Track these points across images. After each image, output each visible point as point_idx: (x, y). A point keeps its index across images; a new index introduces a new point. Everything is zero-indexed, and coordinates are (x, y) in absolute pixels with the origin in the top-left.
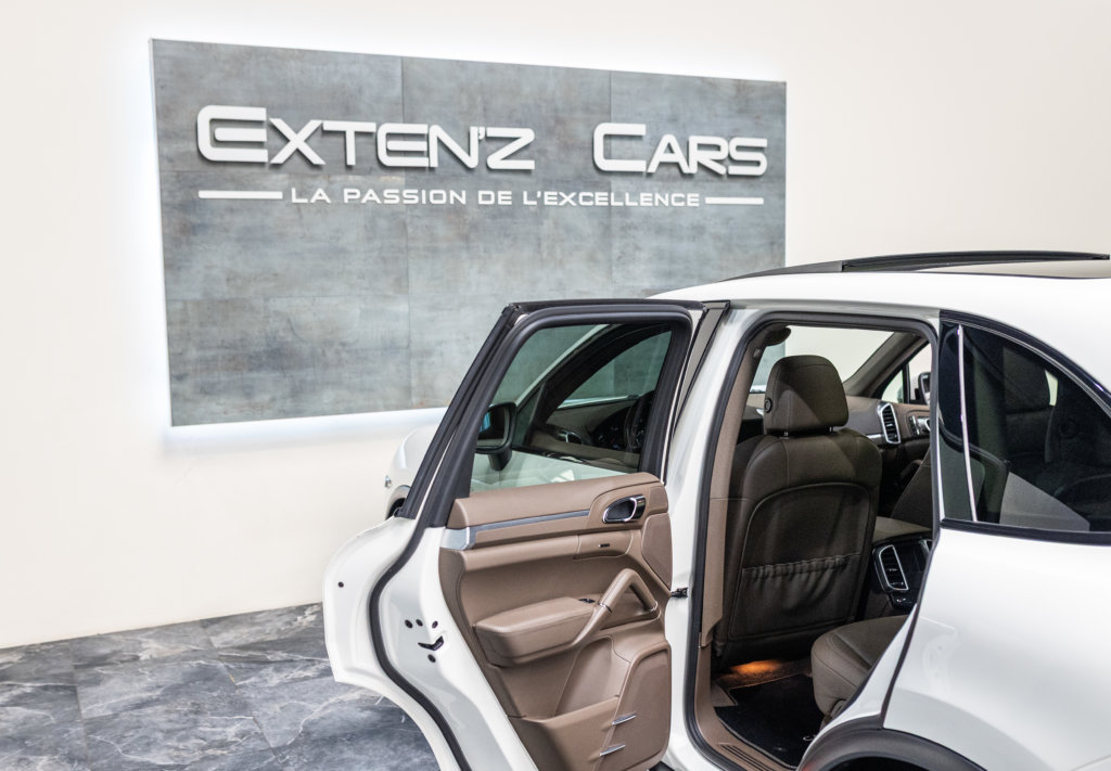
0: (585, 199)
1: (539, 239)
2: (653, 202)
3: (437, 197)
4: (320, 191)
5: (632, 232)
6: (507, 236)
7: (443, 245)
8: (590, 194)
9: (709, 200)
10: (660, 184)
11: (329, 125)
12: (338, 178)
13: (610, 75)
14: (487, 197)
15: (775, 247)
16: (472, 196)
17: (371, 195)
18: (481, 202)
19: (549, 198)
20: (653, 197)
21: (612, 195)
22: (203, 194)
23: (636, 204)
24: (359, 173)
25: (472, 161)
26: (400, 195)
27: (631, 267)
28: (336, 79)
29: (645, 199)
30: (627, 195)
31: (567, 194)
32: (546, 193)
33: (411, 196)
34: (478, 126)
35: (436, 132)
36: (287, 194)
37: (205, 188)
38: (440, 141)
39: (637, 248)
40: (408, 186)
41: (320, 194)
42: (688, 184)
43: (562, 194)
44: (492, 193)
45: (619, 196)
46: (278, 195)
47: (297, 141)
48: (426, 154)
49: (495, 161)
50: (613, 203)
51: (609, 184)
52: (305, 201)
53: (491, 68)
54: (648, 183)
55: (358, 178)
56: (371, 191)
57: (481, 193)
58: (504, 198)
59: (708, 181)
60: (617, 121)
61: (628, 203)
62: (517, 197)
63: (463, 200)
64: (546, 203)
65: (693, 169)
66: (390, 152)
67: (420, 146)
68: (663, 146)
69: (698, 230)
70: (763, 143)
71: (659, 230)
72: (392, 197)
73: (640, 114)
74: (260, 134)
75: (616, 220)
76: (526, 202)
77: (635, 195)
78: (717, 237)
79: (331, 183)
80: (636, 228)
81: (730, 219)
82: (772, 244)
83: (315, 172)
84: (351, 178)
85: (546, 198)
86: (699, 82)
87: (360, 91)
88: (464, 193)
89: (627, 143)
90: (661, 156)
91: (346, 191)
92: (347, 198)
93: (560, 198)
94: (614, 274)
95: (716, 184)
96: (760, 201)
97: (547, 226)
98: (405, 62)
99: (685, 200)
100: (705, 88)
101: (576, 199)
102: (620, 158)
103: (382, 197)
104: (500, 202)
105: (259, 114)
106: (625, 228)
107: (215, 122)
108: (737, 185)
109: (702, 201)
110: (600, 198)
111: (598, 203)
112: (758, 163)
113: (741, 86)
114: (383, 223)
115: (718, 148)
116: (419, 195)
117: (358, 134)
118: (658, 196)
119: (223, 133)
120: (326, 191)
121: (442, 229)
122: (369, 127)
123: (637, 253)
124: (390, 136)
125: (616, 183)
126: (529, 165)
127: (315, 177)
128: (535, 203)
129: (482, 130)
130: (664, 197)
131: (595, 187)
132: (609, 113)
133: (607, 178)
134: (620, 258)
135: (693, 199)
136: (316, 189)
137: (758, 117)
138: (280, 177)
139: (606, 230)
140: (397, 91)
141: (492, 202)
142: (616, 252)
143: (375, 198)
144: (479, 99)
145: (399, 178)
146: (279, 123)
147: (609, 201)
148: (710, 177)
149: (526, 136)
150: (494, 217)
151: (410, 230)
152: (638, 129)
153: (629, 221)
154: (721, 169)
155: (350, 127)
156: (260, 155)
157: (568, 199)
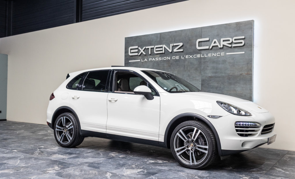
0: (195, 56)
1: (185, 66)
2: (212, 55)
3: (165, 58)
4: (146, 59)
5: (207, 63)
6: (178, 65)
7: (165, 68)
8: (196, 55)
9: (227, 54)
10: (214, 51)
11: (147, 47)
12: (149, 57)
13: (202, 28)
14: (174, 58)
15: (249, 64)
16: (171, 58)
17: (154, 59)
18: (173, 59)
19: (187, 57)
20: (212, 54)
21: (201, 55)
22: (130, 61)
23: (207, 56)
24: (152, 55)
25: (170, 51)
26: (158, 59)
27: (206, 71)
28: (149, 39)
29: (209, 55)
30: (205, 54)
31: (191, 56)
32: (186, 56)
33: (160, 59)
34: (172, 44)
35: (164, 46)
36: (141, 60)
37: (130, 60)
38: (165, 48)
39: (208, 67)
40: (160, 57)
41: (146, 60)
42: (222, 50)
43: (190, 56)
44: (175, 57)
45: (203, 55)
46: (139, 60)
47: (142, 51)
48: (162, 50)
49: (175, 50)
50: (202, 57)
51: (201, 52)
52: (143, 61)
53: (176, 32)
54: (211, 51)
55: (152, 56)
56: (154, 58)
57: (173, 57)
58: (177, 58)
59: (227, 49)
60: (203, 38)
61: (205, 56)
62: (180, 57)
63: (169, 59)
64: (186, 58)
65: (222, 46)
66: (156, 51)
67: (161, 49)
68: (213, 42)
69: (224, 61)
70: (243, 37)
71: (214, 62)
72: (157, 59)
73: (209, 35)
74: (137, 50)
75: (202, 60)
76: (182, 58)
77: (207, 54)
78: (229, 63)
79: (147, 57)
80: (207, 62)
81: (234, 58)
82: (248, 64)
83: (145, 56)
84: (151, 56)
85: (186, 57)
86: (225, 25)
87: (153, 41)
88: (170, 57)
89: (205, 43)
90: (213, 44)
91: (150, 59)
92: (150, 60)
93: (189, 57)
94: (202, 73)
95: (230, 49)
96: (244, 53)
97: (186, 63)
98: (161, 34)
99: (220, 54)
100: (227, 27)
101: (193, 56)
102: (204, 46)
103: (155, 59)
104: (177, 59)
105: (137, 47)
106: (205, 62)
107: (131, 49)
108: (236, 49)
109: (225, 54)
110: (198, 56)
111: (198, 57)
112: (241, 43)
113: (238, 24)
114: (155, 64)
115: (229, 40)
116: (162, 58)
117: (151, 48)
118: (213, 54)
119: (132, 51)
120: (147, 59)
121: (166, 65)
122: (153, 47)
123: (207, 68)
124: (156, 48)
125: (202, 52)
126: (182, 50)
127: (145, 57)
128: (184, 58)
129: (173, 44)
130: (215, 54)
131: (197, 53)
132: (202, 36)
133: (200, 51)
134: (203, 69)
135: (222, 54)
136: (145, 59)
137: (243, 31)
138: (140, 57)
139: (200, 63)
140: (159, 39)
141: (175, 59)
142: (202, 68)
143: (154, 60)
144: (173, 38)
145: (158, 56)
146: (139, 48)
147: (201, 56)
148: (228, 48)
149: (181, 44)
150: (175, 62)
151: (160, 65)
152: (207, 39)
153: (206, 60)
154: (230, 46)
155: (150, 47)
156: (136, 54)
157: (191, 57)
